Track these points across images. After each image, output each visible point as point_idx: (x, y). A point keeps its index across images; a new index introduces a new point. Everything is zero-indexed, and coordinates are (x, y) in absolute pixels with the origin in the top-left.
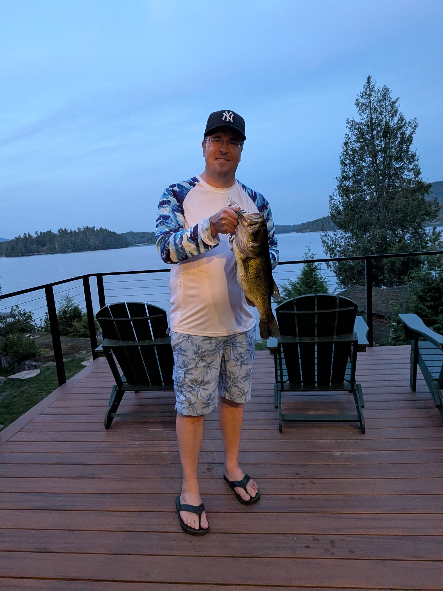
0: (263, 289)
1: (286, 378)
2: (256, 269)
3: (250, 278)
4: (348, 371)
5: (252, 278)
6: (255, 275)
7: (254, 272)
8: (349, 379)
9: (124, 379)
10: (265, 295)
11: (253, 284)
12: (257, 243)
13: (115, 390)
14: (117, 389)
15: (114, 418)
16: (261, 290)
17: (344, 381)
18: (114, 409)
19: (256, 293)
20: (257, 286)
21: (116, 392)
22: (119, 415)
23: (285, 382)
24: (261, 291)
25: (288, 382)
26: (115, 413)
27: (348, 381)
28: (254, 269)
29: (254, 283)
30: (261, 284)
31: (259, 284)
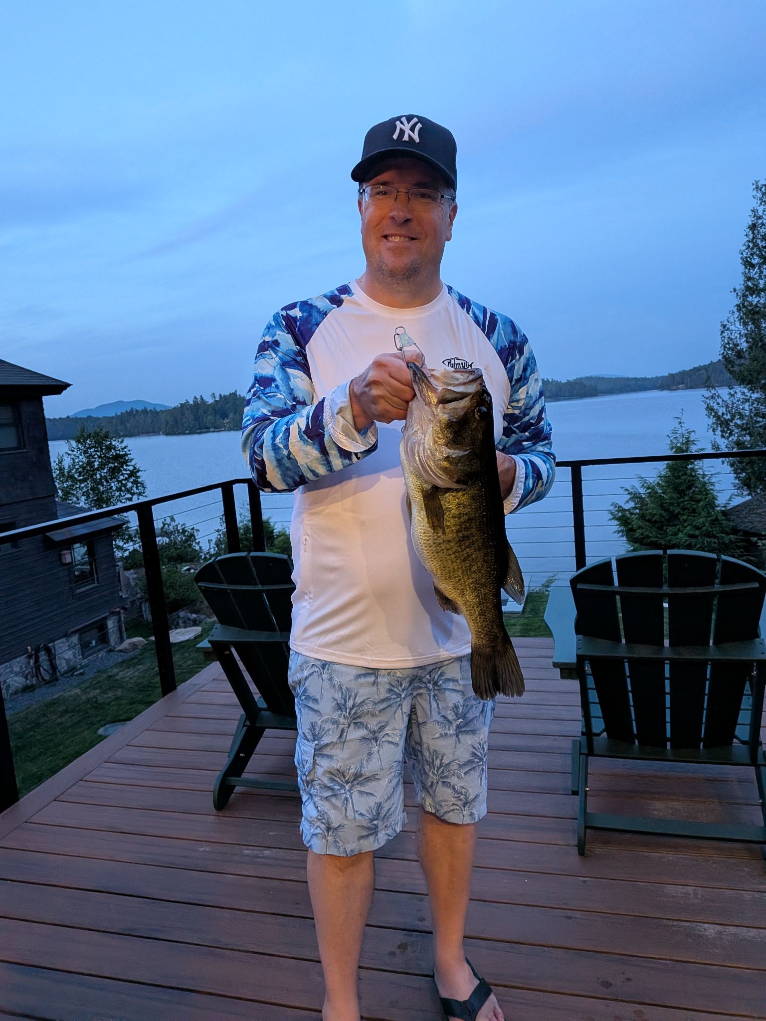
0: (479, 570)
1: (598, 725)
2: (460, 518)
3: (444, 541)
4: (745, 717)
5: (449, 541)
6: (457, 532)
7: (455, 525)
8: (746, 738)
9: (261, 703)
10: (483, 585)
11: (453, 556)
12: (459, 449)
13: (244, 726)
14: (248, 723)
15: (237, 787)
16: (475, 572)
17: (735, 740)
18: (237, 766)
19: (460, 580)
20: (464, 560)
21: (245, 728)
22: (247, 783)
23: (598, 735)
24: (474, 575)
25: (605, 734)
26: (239, 775)
27: (744, 743)
28: (454, 517)
29: (454, 553)
30: (473, 556)
31: (469, 556)
